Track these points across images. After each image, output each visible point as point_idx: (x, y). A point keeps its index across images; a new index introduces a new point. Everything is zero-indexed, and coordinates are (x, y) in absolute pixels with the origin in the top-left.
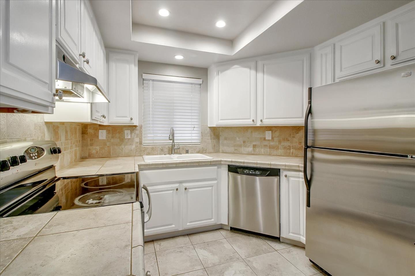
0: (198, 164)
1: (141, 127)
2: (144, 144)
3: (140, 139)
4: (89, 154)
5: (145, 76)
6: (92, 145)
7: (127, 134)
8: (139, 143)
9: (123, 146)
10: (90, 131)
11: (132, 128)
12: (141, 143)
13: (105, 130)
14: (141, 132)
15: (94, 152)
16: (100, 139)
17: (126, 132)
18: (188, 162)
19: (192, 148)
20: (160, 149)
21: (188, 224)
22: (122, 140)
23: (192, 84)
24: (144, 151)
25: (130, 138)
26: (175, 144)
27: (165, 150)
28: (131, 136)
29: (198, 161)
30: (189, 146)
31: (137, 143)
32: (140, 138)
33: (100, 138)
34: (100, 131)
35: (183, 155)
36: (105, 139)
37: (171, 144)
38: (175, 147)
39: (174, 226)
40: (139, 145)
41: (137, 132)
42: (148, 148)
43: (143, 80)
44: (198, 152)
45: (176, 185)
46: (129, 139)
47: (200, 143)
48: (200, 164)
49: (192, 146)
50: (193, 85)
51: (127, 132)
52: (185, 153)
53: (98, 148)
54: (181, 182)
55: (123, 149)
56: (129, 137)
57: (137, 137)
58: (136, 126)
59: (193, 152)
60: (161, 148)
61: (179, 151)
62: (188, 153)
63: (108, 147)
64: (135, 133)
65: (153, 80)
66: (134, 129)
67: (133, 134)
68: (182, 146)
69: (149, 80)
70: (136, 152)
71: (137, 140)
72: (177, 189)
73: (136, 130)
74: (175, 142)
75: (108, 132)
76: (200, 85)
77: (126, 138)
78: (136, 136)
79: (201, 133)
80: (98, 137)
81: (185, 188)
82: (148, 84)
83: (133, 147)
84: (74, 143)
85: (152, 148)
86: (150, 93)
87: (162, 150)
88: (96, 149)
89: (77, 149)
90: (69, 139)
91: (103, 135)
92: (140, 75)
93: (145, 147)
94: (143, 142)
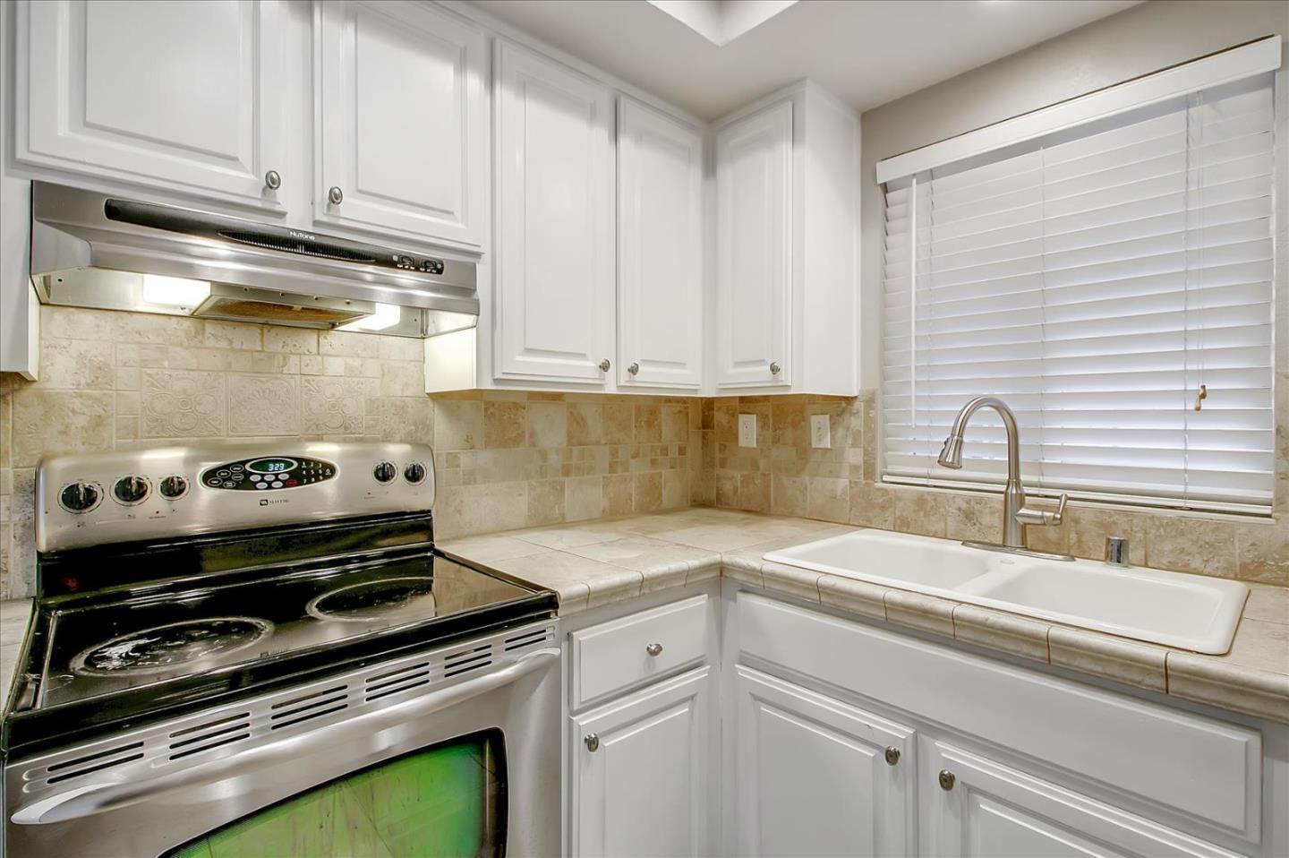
1: (870, 401)
2: (886, 478)
3: (866, 453)
4: (718, 494)
5: (886, 170)
6: (723, 464)
7: (821, 433)
8: (861, 472)
9: (807, 478)
10: (720, 417)
11: (838, 406)
12: (869, 471)
13: (755, 416)
14: (870, 421)
15: (728, 487)
16: (741, 447)
17: (815, 421)
18: (958, 618)
19: (1183, 533)
20: (959, 509)
22: (804, 451)
23: (1186, 102)
24: (883, 508)
25: (829, 447)
26: (1027, 490)
27: (986, 520)
28: (833, 438)
29: (1042, 629)
30: (1152, 518)
31: (855, 468)
32: (865, 450)
33: (742, 442)
34: (742, 418)
35: (1080, 566)
36: (755, 445)
37: (1003, 488)
38: (1022, 511)
40: (862, 480)
41: (856, 423)
42: (899, 499)
43: (885, 188)
44: (1244, 566)
45: (899, 733)
46: (827, 449)
47: (1267, 510)
49: (1180, 519)
50: (1200, 111)
51: (819, 423)
52: (1103, 556)
53: (738, 475)
54: (926, 727)
55: (806, 488)
56: (827, 443)
57: (854, 445)
58: (849, 400)
59: (1196, 563)
60: (964, 506)
61: (1073, 537)
62: (1119, 562)
63: (764, 475)
64: (848, 428)
65: (932, 174)
66: (844, 411)
67: (841, 431)
68: (1102, 511)
69: (904, 183)
70: (851, 510)
71: (854, 456)
72: (892, 757)
73: (852, 414)
74: (1023, 478)
75: (763, 424)
76: (1268, 80)
77: (814, 445)
78: (850, 441)
79: (1278, 431)
80: (736, 437)
81: (947, 781)
82: (907, 201)
83: (842, 484)
84: (635, 456)
85: (920, 502)
86: (912, 240)
87: (969, 516)
88: (732, 478)
89: (666, 472)
90: (598, 443)
91: (749, 430)
92: (868, 172)
93: (886, 491)
94: (879, 468)
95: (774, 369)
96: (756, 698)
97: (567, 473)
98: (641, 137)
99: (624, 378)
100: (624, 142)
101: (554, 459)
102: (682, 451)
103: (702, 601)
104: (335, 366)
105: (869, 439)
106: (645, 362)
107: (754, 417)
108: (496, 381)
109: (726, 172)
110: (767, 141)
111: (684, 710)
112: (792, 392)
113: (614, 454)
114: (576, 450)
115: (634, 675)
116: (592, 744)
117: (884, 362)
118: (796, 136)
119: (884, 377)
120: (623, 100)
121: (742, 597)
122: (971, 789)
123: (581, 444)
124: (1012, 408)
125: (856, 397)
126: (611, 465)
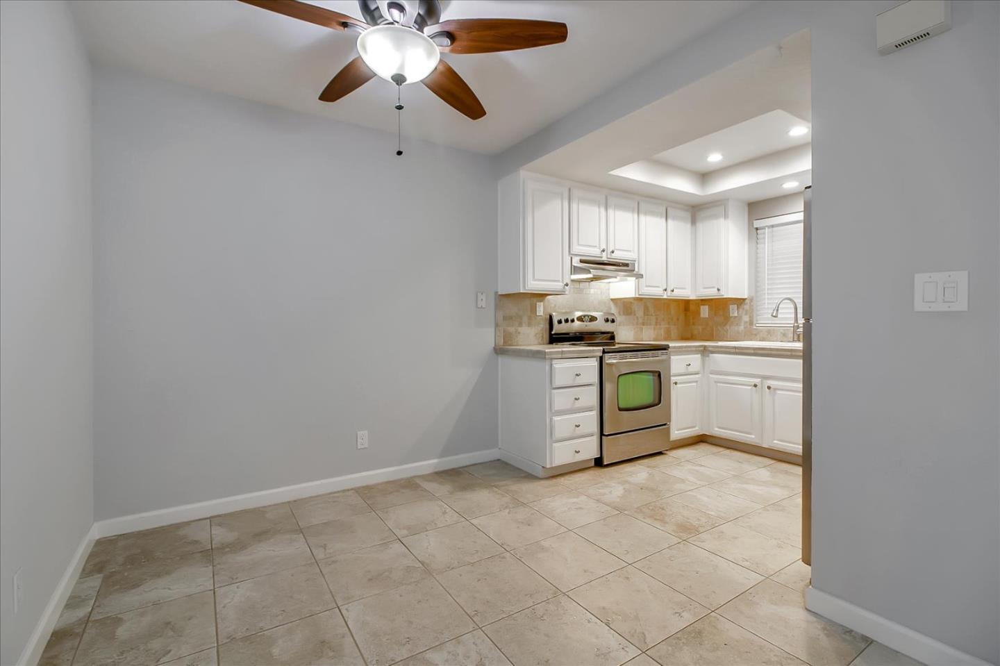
0: (789, 353)
1: (751, 300)
2: (756, 325)
3: (750, 317)
5: (757, 224)
6: (694, 324)
7: (733, 311)
8: (748, 324)
9: (728, 328)
10: (692, 307)
11: (740, 302)
12: (751, 323)
14: (751, 306)
15: (695, 332)
17: (731, 307)
21: (775, 442)
22: (727, 319)
24: (756, 335)
27: (789, 335)
28: (738, 313)
31: (746, 322)
33: (702, 316)
34: (702, 307)
36: (707, 317)
37: (792, 325)
38: (798, 330)
39: (753, 436)
40: (749, 326)
41: (747, 307)
42: (762, 331)
43: (757, 229)
45: (757, 381)
48: (794, 353)
51: (733, 308)
53: (700, 328)
54: (765, 378)
55: (727, 331)
56: (736, 315)
57: (746, 314)
58: (744, 300)
60: (783, 332)
63: (711, 326)
64: (743, 309)
65: (773, 227)
66: (742, 303)
67: (741, 310)
69: (763, 228)
71: (746, 318)
72: (755, 386)
73: (745, 304)
75: (710, 309)
77: (731, 315)
78: (744, 313)
80: (699, 314)
81: (769, 388)
82: (764, 233)
83: (742, 328)
84: (663, 320)
85: (769, 332)
86: (766, 247)
87: (784, 335)
88: (698, 329)
89: (672, 327)
90: (652, 315)
91: (705, 312)
92: (750, 224)
93: (756, 329)
94: (755, 322)
95: (718, 290)
96: (716, 382)
97: (644, 325)
98: (675, 218)
99: (669, 292)
100: (670, 221)
101: (640, 321)
102: (678, 319)
103: (699, 356)
104: (592, 291)
105: (751, 313)
106: (676, 288)
107: (707, 307)
108: (639, 295)
109: (700, 226)
110: (716, 217)
111: (695, 384)
112: (725, 297)
113: (657, 319)
114: (646, 317)
115: (683, 371)
116: (676, 383)
117: (756, 287)
118: (726, 217)
119: (756, 292)
120: (669, 209)
121: (711, 355)
122: (775, 389)
123: (648, 315)
124: (796, 301)
125: (746, 299)
126: (656, 323)
